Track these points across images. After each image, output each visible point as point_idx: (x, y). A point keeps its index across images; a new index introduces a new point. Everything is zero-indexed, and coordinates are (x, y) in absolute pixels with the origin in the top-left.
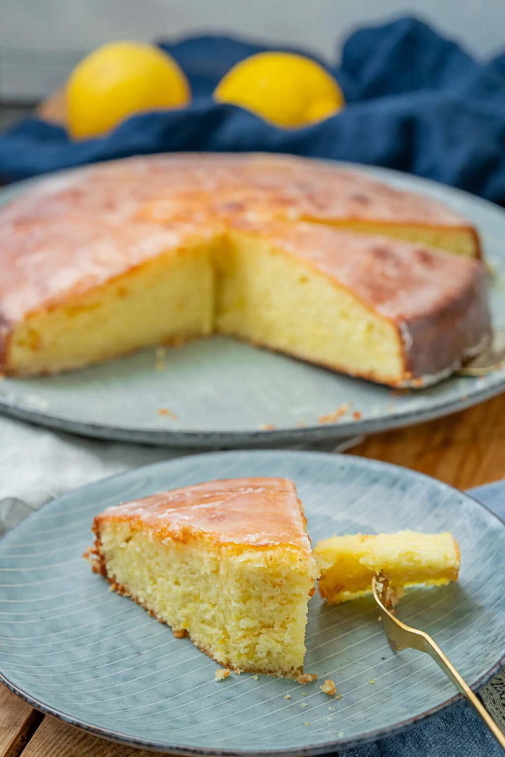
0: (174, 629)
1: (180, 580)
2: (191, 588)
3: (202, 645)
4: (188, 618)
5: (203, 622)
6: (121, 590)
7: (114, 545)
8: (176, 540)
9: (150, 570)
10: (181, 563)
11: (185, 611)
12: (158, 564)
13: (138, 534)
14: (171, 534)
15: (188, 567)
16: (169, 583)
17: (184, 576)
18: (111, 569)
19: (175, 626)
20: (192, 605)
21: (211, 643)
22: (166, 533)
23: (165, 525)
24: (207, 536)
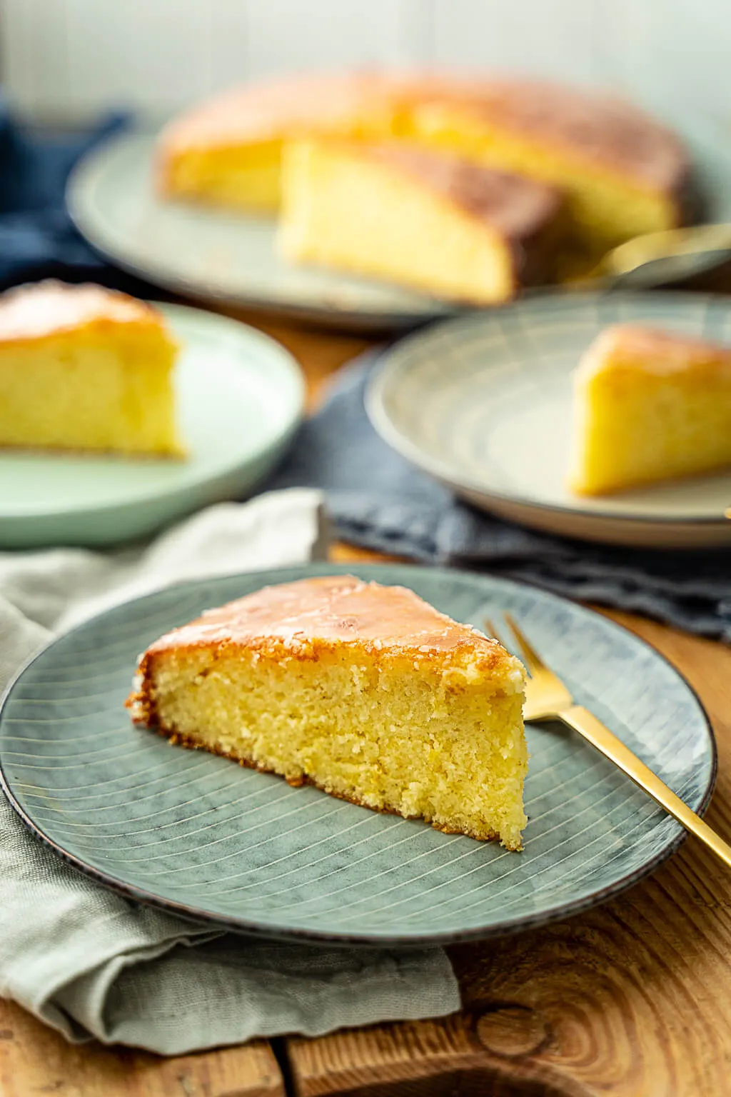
0: (288, 777)
1: (302, 711)
2: (323, 718)
3: (339, 790)
4: (314, 758)
5: (338, 760)
6: (189, 743)
7: (180, 683)
8: (301, 658)
9: (244, 706)
10: (305, 688)
11: (308, 751)
12: (259, 696)
13: (227, 662)
14: (290, 652)
15: (319, 690)
16: (280, 717)
17: (310, 704)
18: (168, 716)
19: (289, 773)
20: (322, 739)
21: (354, 784)
22: (283, 652)
23: (277, 642)
24: (352, 646)
